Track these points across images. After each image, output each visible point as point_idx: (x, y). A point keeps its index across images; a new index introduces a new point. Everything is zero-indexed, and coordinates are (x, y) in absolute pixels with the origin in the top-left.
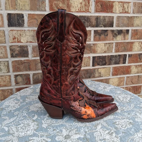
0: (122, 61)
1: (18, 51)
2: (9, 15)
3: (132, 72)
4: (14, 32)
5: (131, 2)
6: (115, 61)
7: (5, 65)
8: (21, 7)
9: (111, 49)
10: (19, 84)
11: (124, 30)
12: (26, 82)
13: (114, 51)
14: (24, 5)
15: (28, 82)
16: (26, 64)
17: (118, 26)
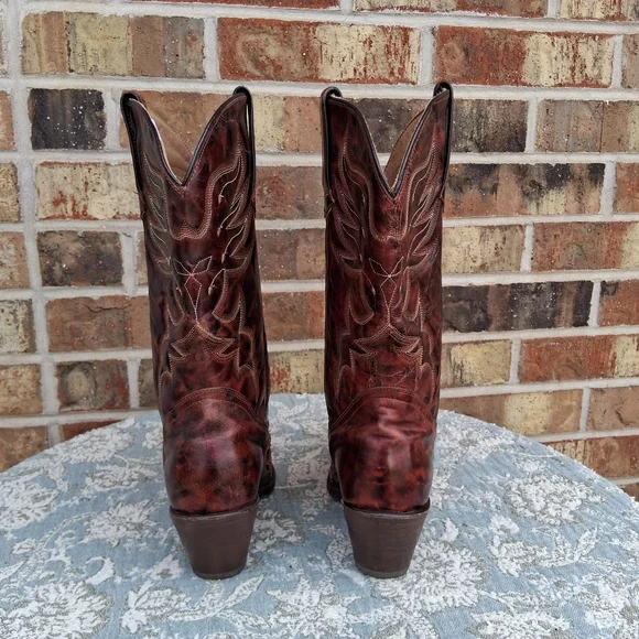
0: (571, 313)
1: (76, 257)
2: (38, 96)
3: (621, 368)
4: (60, 172)
5: (612, 35)
6: (534, 314)
7: (16, 320)
8: (91, 62)
9: (514, 255)
10: (76, 407)
11: (580, 165)
12: (108, 398)
13: (526, 263)
14: (105, 53)
15: (119, 399)
16: (108, 315)
17: (548, 146)
